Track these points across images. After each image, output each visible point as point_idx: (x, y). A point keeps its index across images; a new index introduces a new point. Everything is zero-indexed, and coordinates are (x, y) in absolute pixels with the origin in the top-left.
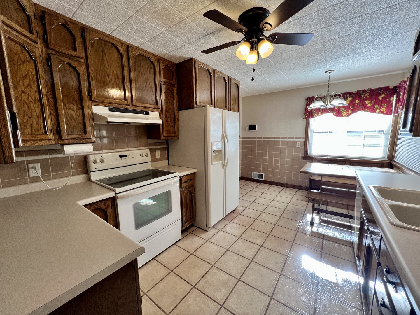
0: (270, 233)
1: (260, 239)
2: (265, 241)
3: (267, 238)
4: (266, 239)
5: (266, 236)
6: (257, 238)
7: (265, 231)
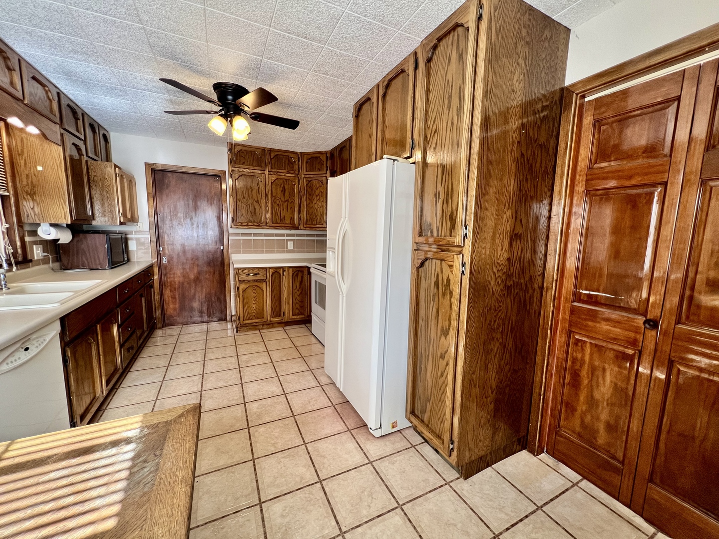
0: (249, 433)
1: (255, 410)
2: (246, 412)
3: (247, 420)
4: (247, 417)
5: (251, 421)
6: (261, 410)
7: (262, 429)
